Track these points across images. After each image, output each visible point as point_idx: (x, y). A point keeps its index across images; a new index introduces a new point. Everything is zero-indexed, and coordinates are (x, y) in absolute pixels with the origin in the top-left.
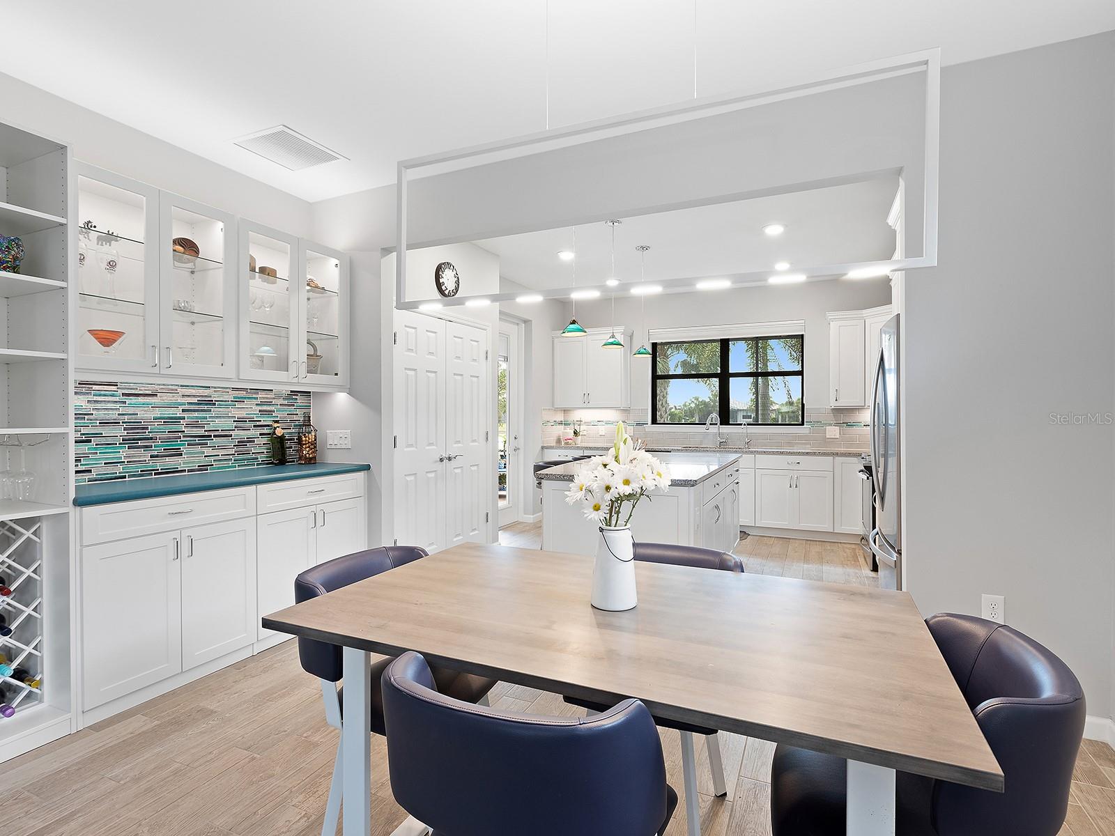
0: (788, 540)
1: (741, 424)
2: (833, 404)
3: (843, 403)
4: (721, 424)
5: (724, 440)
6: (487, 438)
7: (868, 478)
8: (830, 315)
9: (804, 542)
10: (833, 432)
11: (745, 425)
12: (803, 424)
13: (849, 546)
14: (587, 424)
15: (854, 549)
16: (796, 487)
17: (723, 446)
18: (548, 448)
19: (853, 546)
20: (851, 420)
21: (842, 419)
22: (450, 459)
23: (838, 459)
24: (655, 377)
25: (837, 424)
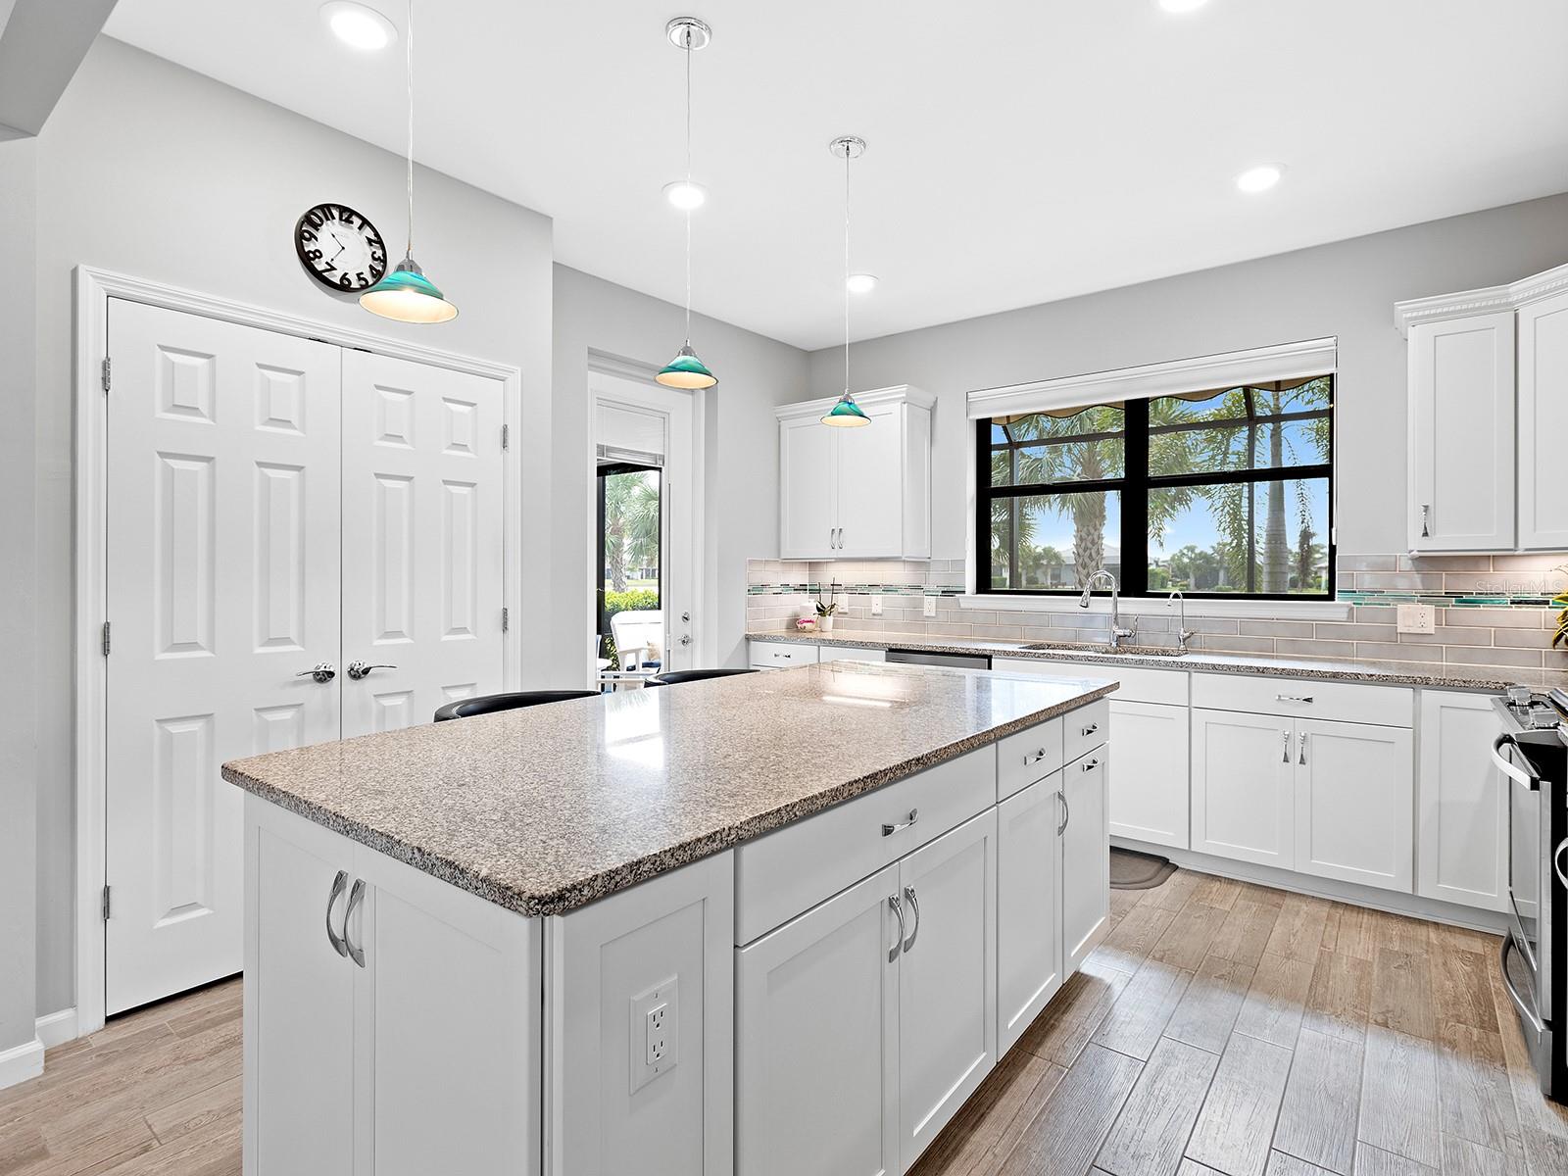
0: (1276, 898)
1: (1167, 595)
2: (1417, 545)
3: (1444, 542)
4: (1120, 594)
5: (1127, 632)
6: (505, 623)
7: (1535, 785)
8: (1404, 309)
9: (1325, 909)
10: (1416, 618)
11: (1176, 596)
12: (1330, 597)
13: (1462, 942)
14: (852, 590)
15: (1479, 959)
16: (1302, 761)
17: (1125, 646)
18: (760, 638)
19: (1478, 946)
20: (1469, 584)
21: (1445, 582)
22: (358, 674)
23: (1427, 695)
24: (985, 494)
25: (1426, 598)
